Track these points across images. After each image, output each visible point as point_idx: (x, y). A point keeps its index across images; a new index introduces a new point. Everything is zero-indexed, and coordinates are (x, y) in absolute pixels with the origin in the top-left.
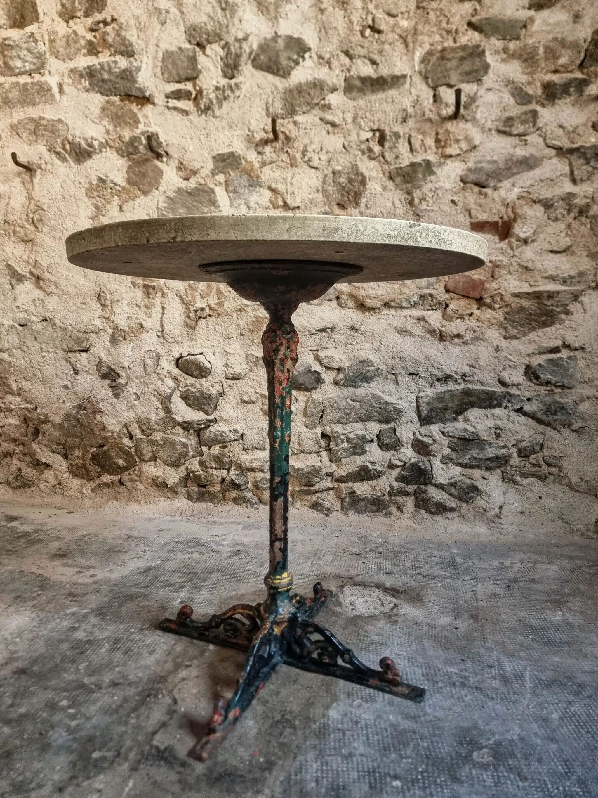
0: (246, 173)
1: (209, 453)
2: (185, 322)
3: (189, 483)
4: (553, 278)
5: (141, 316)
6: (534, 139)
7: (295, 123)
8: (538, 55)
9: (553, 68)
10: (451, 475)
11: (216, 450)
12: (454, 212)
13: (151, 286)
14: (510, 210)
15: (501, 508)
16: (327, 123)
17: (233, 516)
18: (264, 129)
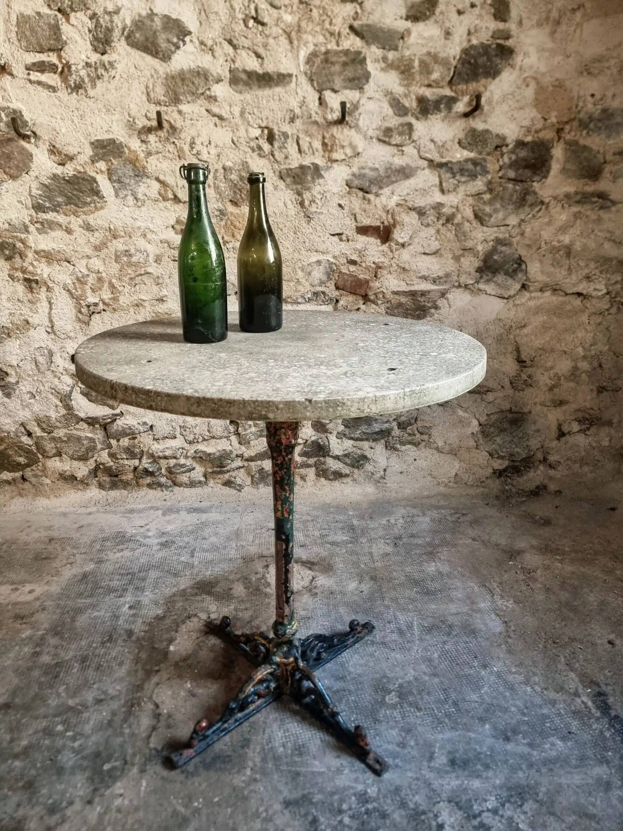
0: (131, 163)
1: (119, 445)
2: (77, 317)
3: (99, 474)
4: (425, 278)
5: (26, 311)
6: (410, 150)
7: (180, 112)
8: (413, 67)
9: (426, 82)
10: (345, 448)
11: (125, 442)
12: (341, 216)
13: (34, 280)
14: (390, 216)
15: (385, 470)
16: (214, 115)
17: (150, 501)
18: (146, 116)
